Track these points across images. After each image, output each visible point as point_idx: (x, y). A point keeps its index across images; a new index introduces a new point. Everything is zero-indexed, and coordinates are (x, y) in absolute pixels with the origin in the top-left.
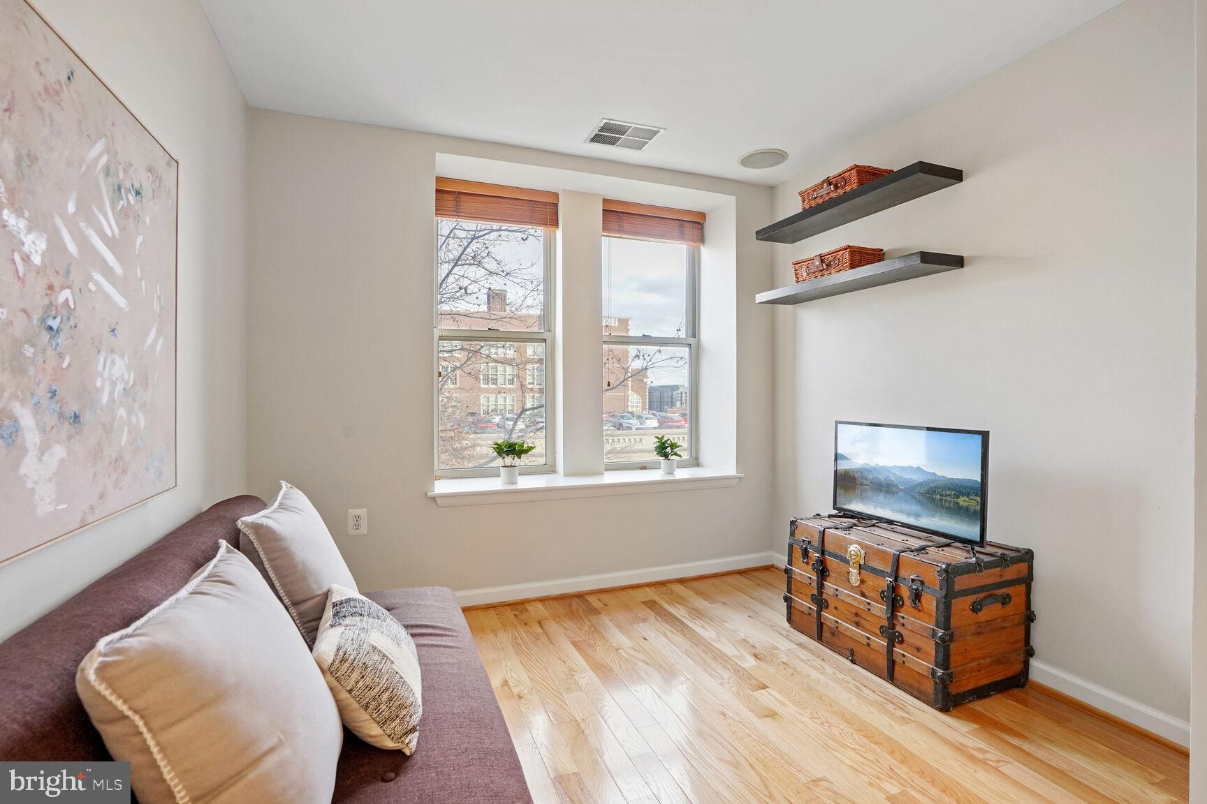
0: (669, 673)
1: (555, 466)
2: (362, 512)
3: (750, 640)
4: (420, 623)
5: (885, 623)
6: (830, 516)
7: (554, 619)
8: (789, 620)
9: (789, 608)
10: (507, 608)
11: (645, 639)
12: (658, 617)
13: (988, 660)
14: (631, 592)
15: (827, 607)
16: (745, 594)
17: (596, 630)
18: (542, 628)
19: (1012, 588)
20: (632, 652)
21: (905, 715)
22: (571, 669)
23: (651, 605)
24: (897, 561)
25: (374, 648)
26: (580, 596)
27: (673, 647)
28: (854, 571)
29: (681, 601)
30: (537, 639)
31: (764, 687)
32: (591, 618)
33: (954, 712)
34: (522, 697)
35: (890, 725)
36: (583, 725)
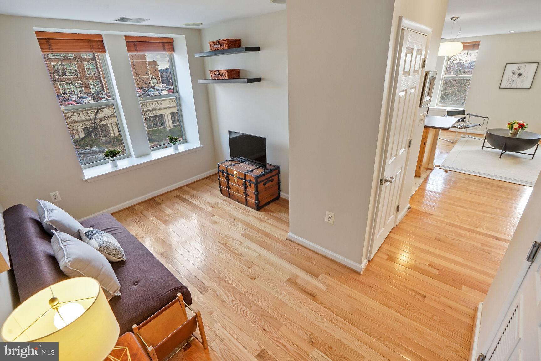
0: (187, 218)
1: (130, 154)
2: (56, 192)
3: (210, 202)
4: (106, 228)
5: (244, 192)
6: (230, 161)
7: (146, 210)
8: (221, 193)
9: (221, 190)
10: (127, 210)
11: (178, 209)
12: (181, 201)
13: (269, 196)
14: (170, 193)
15: (230, 189)
16: (208, 186)
17: (161, 210)
18: (142, 214)
19: (274, 177)
20: (174, 215)
21: (249, 214)
22: (156, 225)
23: (178, 197)
24: (245, 175)
25: (107, 241)
26: (152, 199)
27: (187, 210)
28: (236, 179)
29: (187, 193)
30: (142, 218)
31: (214, 215)
32: (158, 206)
33: (261, 210)
34: (143, 237)
35: (245, 217)
36: (164, 240)
